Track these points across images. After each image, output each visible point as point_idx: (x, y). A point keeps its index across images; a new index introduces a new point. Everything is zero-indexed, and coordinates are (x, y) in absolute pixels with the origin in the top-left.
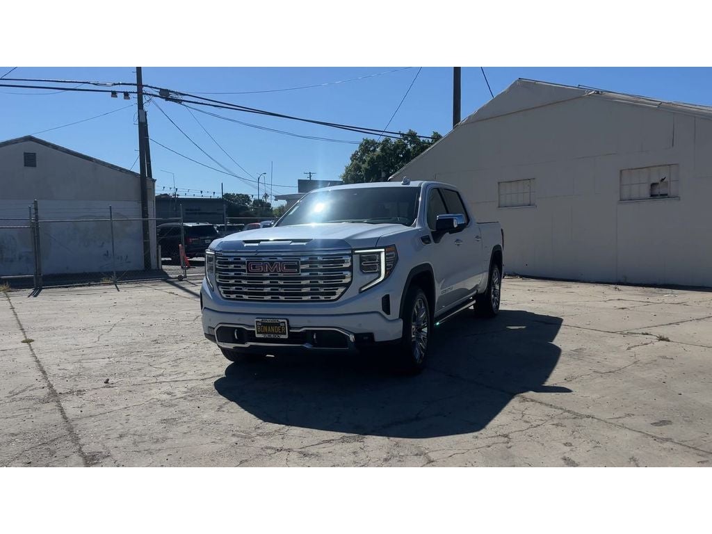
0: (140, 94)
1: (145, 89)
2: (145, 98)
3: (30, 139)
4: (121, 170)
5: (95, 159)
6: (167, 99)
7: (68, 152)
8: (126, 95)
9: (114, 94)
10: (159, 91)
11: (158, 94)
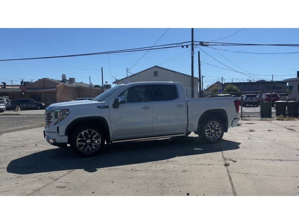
0: (193, 45)
1: (194, 43)
2: (194, 46)
3: (156, 67)
4: (185, 75)
5: (176, 72)
6: (203, 45)
7: (168, 70)
8: (187, 46)
9: (183, 47)
10: (199, 42)
11: (199, 44)
